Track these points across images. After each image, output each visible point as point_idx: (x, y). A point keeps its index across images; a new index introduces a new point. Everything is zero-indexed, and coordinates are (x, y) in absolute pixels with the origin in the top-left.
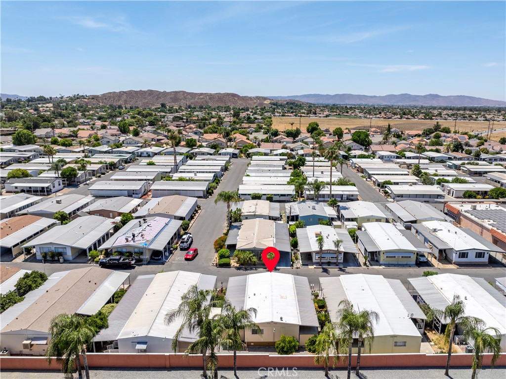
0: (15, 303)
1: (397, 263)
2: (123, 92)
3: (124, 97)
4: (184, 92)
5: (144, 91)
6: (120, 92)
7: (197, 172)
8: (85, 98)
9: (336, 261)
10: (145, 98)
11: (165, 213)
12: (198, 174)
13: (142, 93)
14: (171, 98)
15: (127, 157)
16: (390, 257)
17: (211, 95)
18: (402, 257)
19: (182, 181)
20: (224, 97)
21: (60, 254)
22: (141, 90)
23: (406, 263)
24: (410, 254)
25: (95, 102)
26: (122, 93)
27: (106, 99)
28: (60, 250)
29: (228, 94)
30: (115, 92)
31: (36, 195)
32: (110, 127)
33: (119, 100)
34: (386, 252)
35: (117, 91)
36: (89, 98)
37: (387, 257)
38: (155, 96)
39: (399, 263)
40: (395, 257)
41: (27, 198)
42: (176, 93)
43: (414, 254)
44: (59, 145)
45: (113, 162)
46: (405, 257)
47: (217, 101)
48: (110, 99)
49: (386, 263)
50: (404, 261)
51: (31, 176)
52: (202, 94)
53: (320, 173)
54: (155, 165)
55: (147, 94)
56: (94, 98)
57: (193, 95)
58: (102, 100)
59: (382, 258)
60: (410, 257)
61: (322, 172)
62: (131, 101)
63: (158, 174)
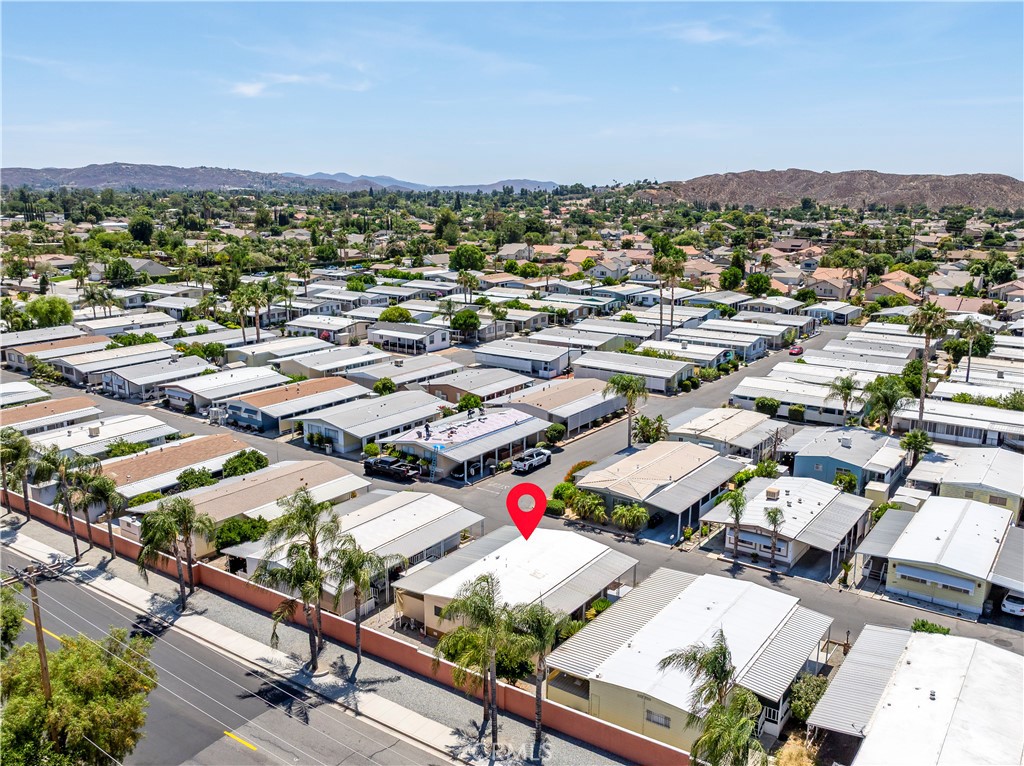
0: (202, 485)
1: (929, 599)
2: (734, 174)
3: (733, 185)
4: (872, 173)
5: (779, 172)
6: (726, 175)
7: (690, 342)
8: (653, 188)
9: (770, 556)
10: (778, 188)
11: (535, 405)
12: (690, 347)
13: (775, 175)
14: (836, 187)
15: (602, 304)
16: (910, 579)
17: (939, 178)
18: (945, 587)
19: (648, 355)
20: (970, 184)
21: (330, 441)
22: (773, 170)
23: (954, 605)
24: (968, 583)
25: (670, 194)
26: (730, 176)
27: (694, 189)
28: (332, 434)
29: (984, 178)
30: (717, 175)
31: (387, 350)
32: (639, 246)
33: (719, 192)
34: (900, 564)
35: (722, 173)
36: (661, 188)
37: (903, 577)
38: (800, 184)
39: (936, 600)
40: (924, 582)
41: (368, 353)
42: (853, 174)
43: (979, 586)
44: (515, 274)
45: (566, 310)
46: (953, 589)
47: (950, 194)
48: (701, 189)
49: (899, 591)
50: (951, 600)
51: (415, 321)
52: (915, 177)
53: (995, 376)
54: (636, 322)
55: (786, 178)
56: (671, 187)
57: (893, 180)
58: (686, 190)
59: (892, 577)
60: (967, 592)
61: (1000, 375)
62: (743, 194)
63: (615, 338)
